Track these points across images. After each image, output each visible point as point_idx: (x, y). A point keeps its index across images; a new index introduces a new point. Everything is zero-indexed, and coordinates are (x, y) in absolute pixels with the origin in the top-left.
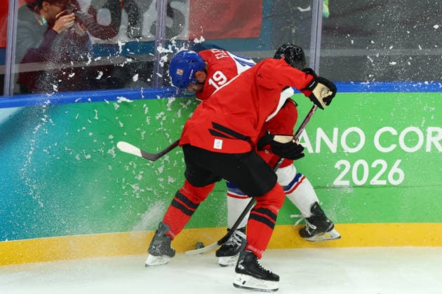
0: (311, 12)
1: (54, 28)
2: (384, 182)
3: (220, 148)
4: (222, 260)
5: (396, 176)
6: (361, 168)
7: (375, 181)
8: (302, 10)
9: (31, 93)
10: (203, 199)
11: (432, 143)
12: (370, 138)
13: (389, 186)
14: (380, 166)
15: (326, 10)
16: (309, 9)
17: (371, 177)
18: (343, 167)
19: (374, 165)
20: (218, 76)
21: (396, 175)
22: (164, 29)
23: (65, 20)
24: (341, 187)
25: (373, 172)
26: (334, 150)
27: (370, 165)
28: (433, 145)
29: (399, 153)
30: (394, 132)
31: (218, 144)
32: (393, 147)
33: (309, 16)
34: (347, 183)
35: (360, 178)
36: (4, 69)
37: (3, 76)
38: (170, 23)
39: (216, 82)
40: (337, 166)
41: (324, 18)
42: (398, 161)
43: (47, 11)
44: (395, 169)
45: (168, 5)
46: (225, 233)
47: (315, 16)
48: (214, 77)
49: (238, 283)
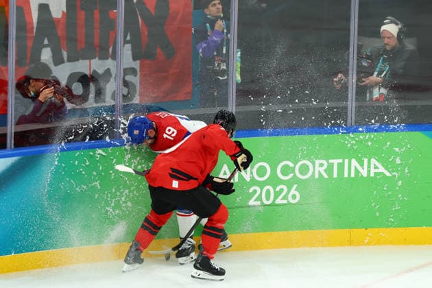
0: (227, 79)
1: (39, 99)
2: (285, 202)
3: (177, 186)
4: (181, 260)
5: (294, 197)
6: (268, 192)
7: (278, 201)
8: (221, 78)
9: (26, 146)
10: (164, 223)
11: (319, 172)
13: (289, 204)
14: (282, 190)
15: (238, 78)
16: (226, 77)
17: (276, 197)
18: (255, 191)
19: (278, 189)
20: (169, 130)
22: (121, 95)
23: (47, 92)
24: (254, 206)
25: (277, 195)
26: (248, 179)
27: (274, 189)
28: (320, 174)
29: (295, 180)
30: (291, 165)
31: (175, 184)
32: (291, 175)
33: (226, 83)
34: (259, 203)
35: (268, 199)
36: (7, 129)
37: (5, 135)
38: (125, 91)
39: (170, 135)
40: (251, 191)
41: (237, 83)
42: (295, 186)
43: (34, 86)
44: (293, 191)
45: (124, 79)
46: (179, 242)
47: (230, 82)
48: (167, 132)
49: (194, 275)
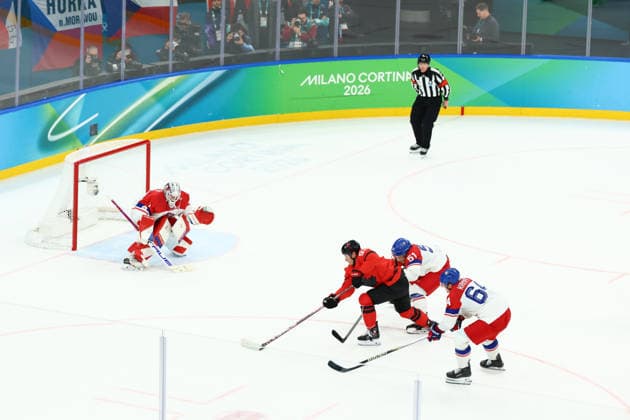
12: (357, 77)
21: (367, 91)
